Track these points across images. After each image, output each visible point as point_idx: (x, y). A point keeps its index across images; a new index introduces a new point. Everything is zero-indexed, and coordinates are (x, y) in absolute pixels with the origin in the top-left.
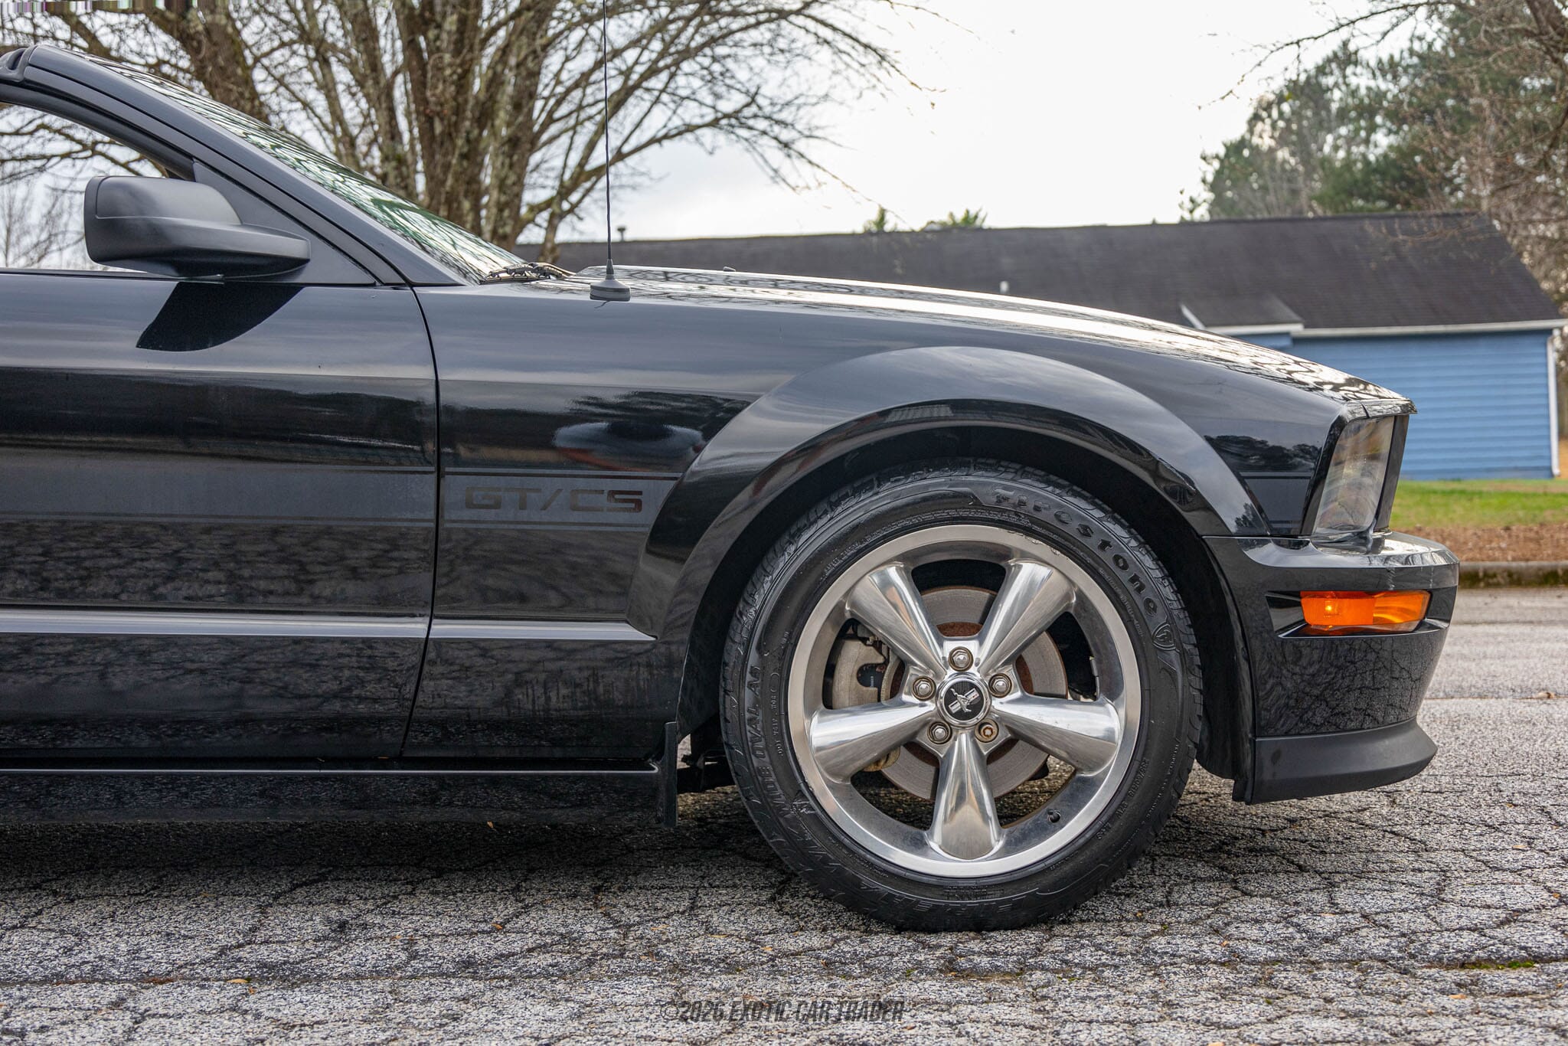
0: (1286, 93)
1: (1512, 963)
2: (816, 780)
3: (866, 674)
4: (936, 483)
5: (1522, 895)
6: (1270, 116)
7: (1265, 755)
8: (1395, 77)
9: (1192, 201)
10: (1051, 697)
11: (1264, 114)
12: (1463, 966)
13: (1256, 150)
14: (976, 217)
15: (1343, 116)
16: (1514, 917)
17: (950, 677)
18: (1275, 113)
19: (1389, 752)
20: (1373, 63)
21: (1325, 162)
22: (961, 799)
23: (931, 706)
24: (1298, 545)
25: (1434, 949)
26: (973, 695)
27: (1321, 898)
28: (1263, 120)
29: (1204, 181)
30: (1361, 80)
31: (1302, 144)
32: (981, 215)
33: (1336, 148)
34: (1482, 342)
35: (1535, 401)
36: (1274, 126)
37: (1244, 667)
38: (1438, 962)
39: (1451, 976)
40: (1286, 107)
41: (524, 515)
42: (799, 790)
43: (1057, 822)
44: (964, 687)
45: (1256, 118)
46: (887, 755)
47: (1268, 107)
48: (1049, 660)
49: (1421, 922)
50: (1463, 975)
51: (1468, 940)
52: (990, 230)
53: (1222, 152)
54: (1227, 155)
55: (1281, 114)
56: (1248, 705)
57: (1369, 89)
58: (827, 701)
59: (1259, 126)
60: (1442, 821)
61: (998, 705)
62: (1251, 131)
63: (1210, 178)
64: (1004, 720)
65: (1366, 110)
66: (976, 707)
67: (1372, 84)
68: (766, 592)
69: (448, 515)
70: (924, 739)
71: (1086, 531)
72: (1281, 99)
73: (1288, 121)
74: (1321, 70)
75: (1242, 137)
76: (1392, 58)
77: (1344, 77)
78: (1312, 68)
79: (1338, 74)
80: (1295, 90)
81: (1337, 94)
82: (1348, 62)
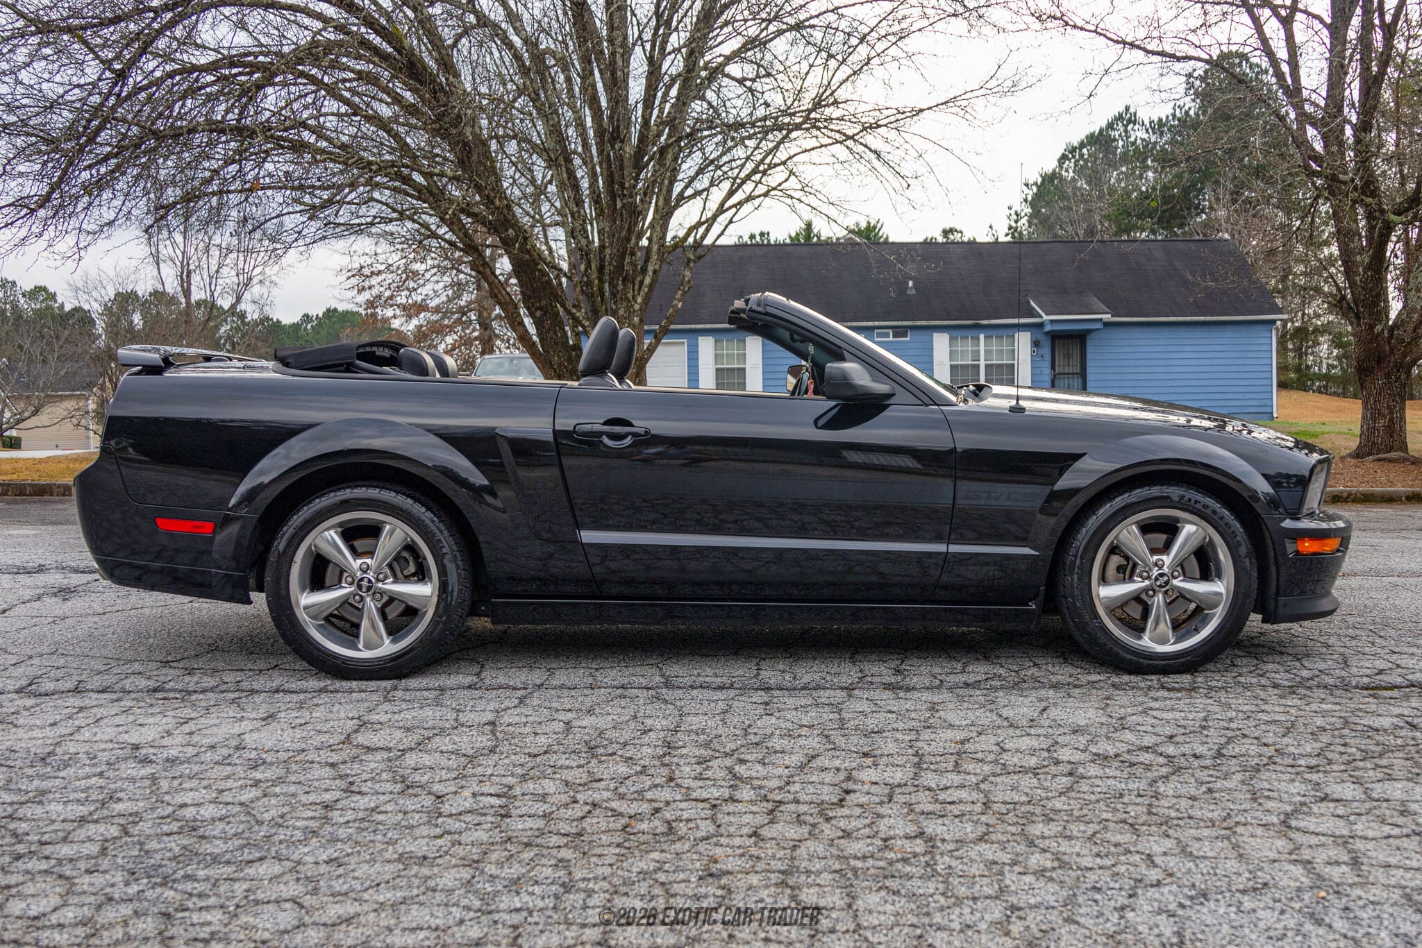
0: (1085, 141)
1: (1386, 689)
2: (1101, 612)
3: (1120, 569)
4: (1155, 491)
5: (1381, 664)
6: (1074, 157)
7: (1281, 604)
8: (1162, 134)
9: (1016, 213)
10: (1193, 579)
11: (1070, 156)
12: (1367, 689)
13: (1061, 178)
14: (875, 227)
15: (1125, 158)
16: (1381, 672)
17: (1155, 572)
18: (1077, 155)
19: (1324, 605)
20: (1147, 122)
21: (1112, 191)
22: (1157, 622)
23: (1147, 582)
24: (1299, 519)
25: (1354, 683)
26: (1166, 578)
27: (1297, 664)
28: (1069, 160)
29: (1026, 201)
30: (1138, 134)
31: (1095, 178)
33: (1119, 181)
34: (1229, 328)
35: (1263, 368)
36: (1077, 161)
37: (1273, 569)
38: (1356, 687)
39: (1365, 692)
40: (1085, 151)
41: (989, 502)
42: (1096, 616)
43: (1197, 630)
44: (1162, 575)
45: (1064, 158)
46: (1127, 603)
47: (1073, 150)
48: (1194, 564)
49: (1344, 673)
50: (1371, 692)
51: (1366, 680)
52: (893, 243)
53: (1040, 180)
54: (1043, 183)
55: (1082, 156)
56: (1274, 583)
57: (1143, 140)
58: (1104, 580)
59: (1067, 164)
60: (1330, 635)
61: (1176, 582)
62: (1061, 167)
63: (1030, 198)
64: (1178, 588)
65: (1140, 154)
66: (1167, 583)
67: (1145, 136)
68: (1084, 535)
69: (959, 501)
70: (1144, 597)
71: (1214, 512)
72: (1082, 145)
73: (1086, 161)
74: (1110, 126)
75: (1054, 171)
76: (1160, 120)
77: (1126, 131)
78: (1104, 124)
79: (1122, 129)
80: (1092, 140)
81: (1121, 143)
82: (1130, 121)
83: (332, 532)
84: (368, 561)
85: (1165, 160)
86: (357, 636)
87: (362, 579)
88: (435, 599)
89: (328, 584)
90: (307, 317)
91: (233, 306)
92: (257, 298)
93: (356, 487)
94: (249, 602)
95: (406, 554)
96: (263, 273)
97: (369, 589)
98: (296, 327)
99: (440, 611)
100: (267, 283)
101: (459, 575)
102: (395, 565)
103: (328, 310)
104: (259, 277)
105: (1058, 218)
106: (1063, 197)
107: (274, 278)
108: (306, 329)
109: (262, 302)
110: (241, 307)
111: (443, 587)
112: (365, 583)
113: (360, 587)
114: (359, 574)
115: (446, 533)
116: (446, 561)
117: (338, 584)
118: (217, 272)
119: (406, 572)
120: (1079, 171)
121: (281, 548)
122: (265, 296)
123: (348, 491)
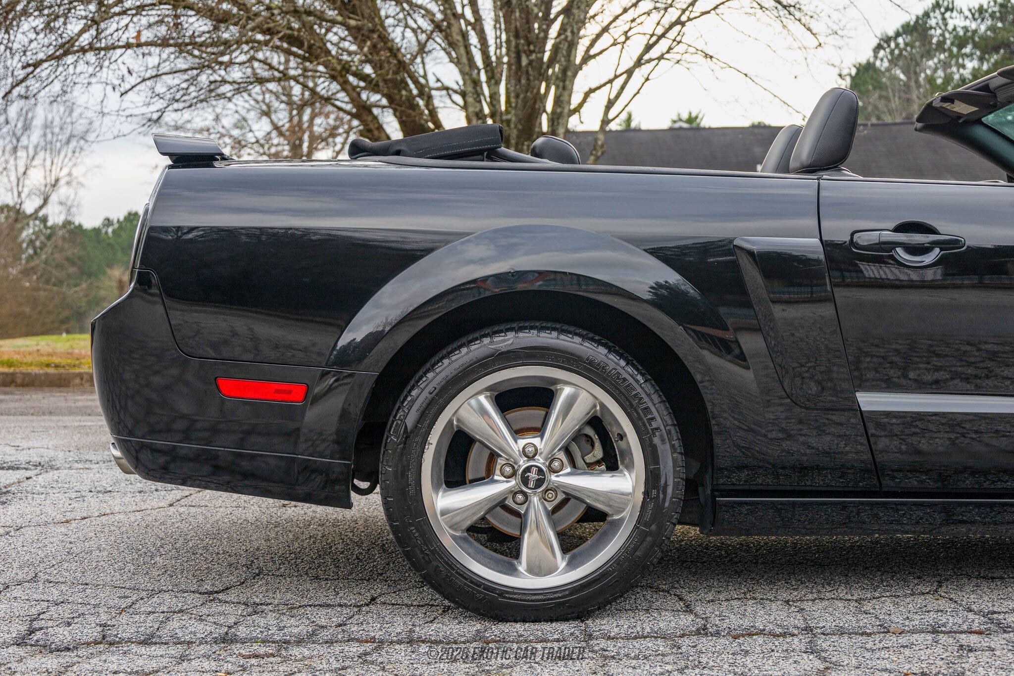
0: (901, 30)
6: (889, 46)
8: (982, 20)
11: (885, 45)
13: (876, 70)
14: (697, 117)
18: (893, 45)
20: (966, 10)
28: (884, 49)
30: (956, 21)
31: (912, 66)
32: (700, 116)
36: (892, 52)
40: (900, 40)
45: (879, 47)
47: (888, 40)
53: (854, 71)
54: (857, 74)
55: (897, 45)
57: (962, 27)
59: (882, 53)
62: (876, 57)
67: (965, 23)
72: (898, 34)
73: (902, 50)
74: (927, 14)
75: (868, 61)
76: (981, 7)
77: (944, 19)
78: (920, 12)
79: (939, 17)
80: (907, 29)
81: (939, 32)
82: (947, 9)
83: (482, 398)
84: (536, 441)
85: (986, 47)
86: (517, 555)
87: (528, 469)
88: (640, 497)
89: (470, 476)
90: (108, 222)
91: (37, 211)
92: (63, 200)
93: (521, 329)
94: (349, 505)
95: (590, 431)
96: (70, 174)
97: (539, 483)
98: (96, 231)
99: (647, 517)
100: (74, 184)
101: (674, 461)
102: (575, 448)
103: (130, 214)
104: (67, 179)
105: (876, 108)
106: (879, 86)
107: (81, 179)
108: (106, 233)
109: (69, 203)
110: (47, 210)
111: (653, 479)
112: (533, 475)
113: (525, 481)
114: (523, 463)
115: (655, 397)
116: (656, 440)
117: (487, 477)
118: (25, 173)
119: (590, 458)
120: (893, 62)
121: (410, 421)
122: (72, 197)
123: (511, 335)
